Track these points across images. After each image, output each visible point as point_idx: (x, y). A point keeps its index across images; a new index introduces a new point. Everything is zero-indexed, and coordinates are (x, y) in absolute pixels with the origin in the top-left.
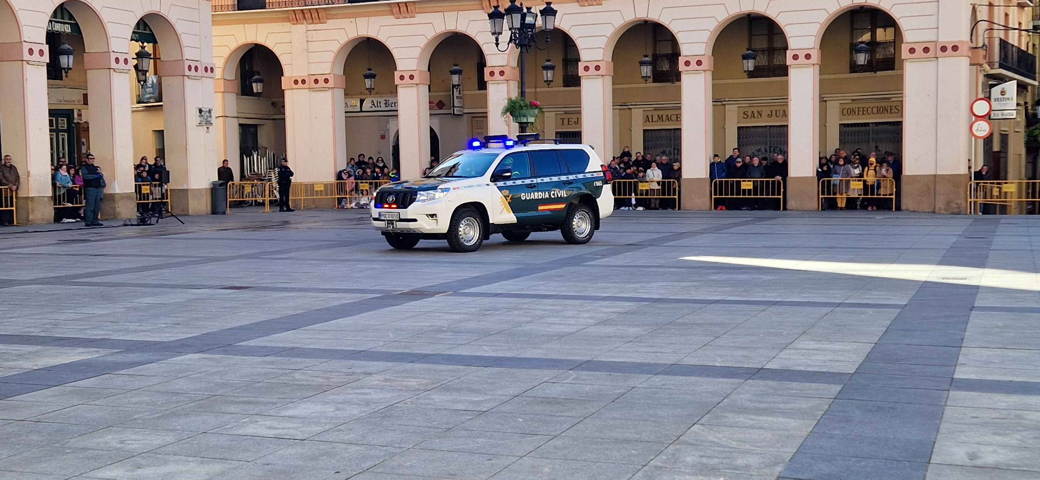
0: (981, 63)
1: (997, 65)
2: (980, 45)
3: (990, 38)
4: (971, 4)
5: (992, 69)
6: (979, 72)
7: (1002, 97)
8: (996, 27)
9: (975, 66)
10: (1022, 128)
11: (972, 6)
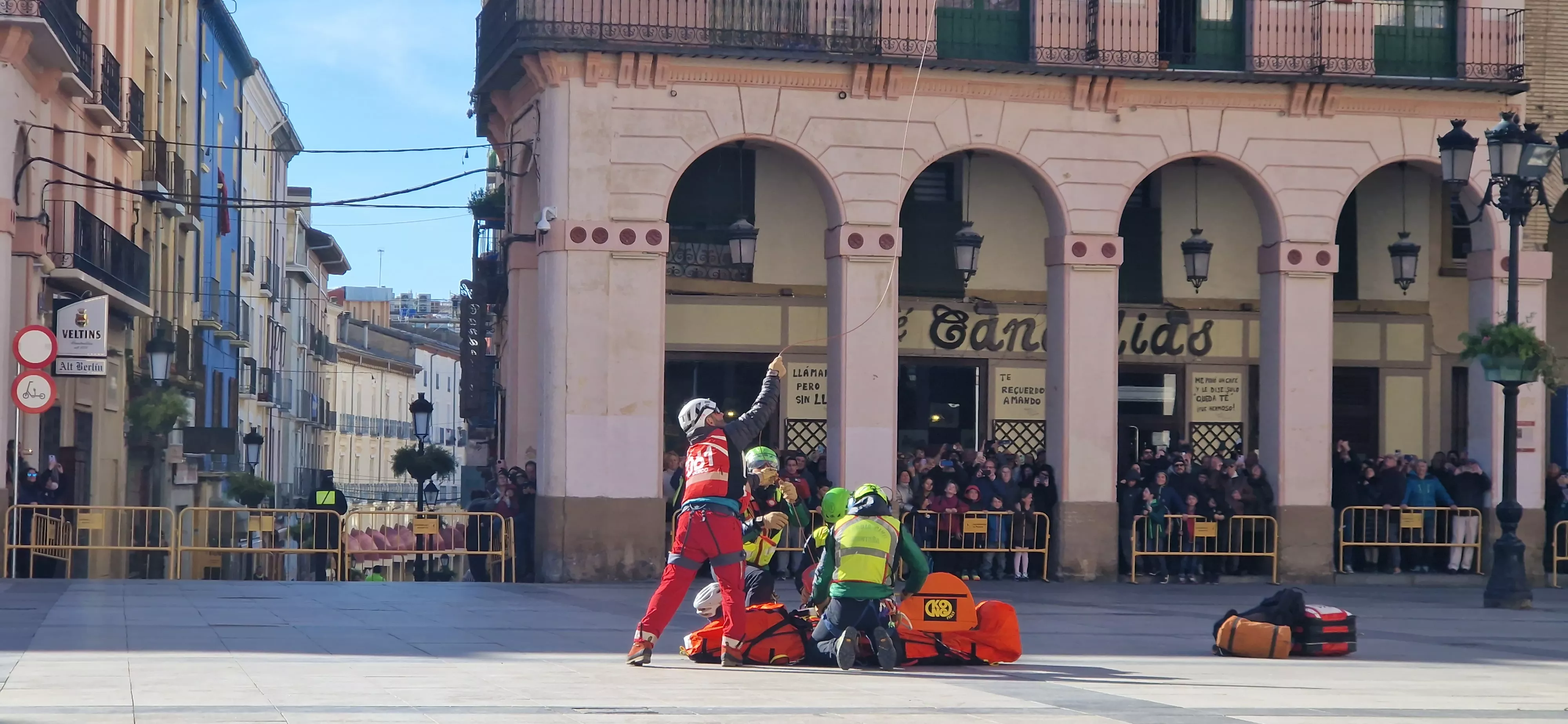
0: (36, 251)
1: (69, 261)
2: (35, 212)
3: (57, 202)
4: (16, 122)
5: (59, 267)
6: (31, 270)
7: (78, 328)
8: (68, 177)
9: (24, 258)
10: (119, 404)
11: (18, 126)
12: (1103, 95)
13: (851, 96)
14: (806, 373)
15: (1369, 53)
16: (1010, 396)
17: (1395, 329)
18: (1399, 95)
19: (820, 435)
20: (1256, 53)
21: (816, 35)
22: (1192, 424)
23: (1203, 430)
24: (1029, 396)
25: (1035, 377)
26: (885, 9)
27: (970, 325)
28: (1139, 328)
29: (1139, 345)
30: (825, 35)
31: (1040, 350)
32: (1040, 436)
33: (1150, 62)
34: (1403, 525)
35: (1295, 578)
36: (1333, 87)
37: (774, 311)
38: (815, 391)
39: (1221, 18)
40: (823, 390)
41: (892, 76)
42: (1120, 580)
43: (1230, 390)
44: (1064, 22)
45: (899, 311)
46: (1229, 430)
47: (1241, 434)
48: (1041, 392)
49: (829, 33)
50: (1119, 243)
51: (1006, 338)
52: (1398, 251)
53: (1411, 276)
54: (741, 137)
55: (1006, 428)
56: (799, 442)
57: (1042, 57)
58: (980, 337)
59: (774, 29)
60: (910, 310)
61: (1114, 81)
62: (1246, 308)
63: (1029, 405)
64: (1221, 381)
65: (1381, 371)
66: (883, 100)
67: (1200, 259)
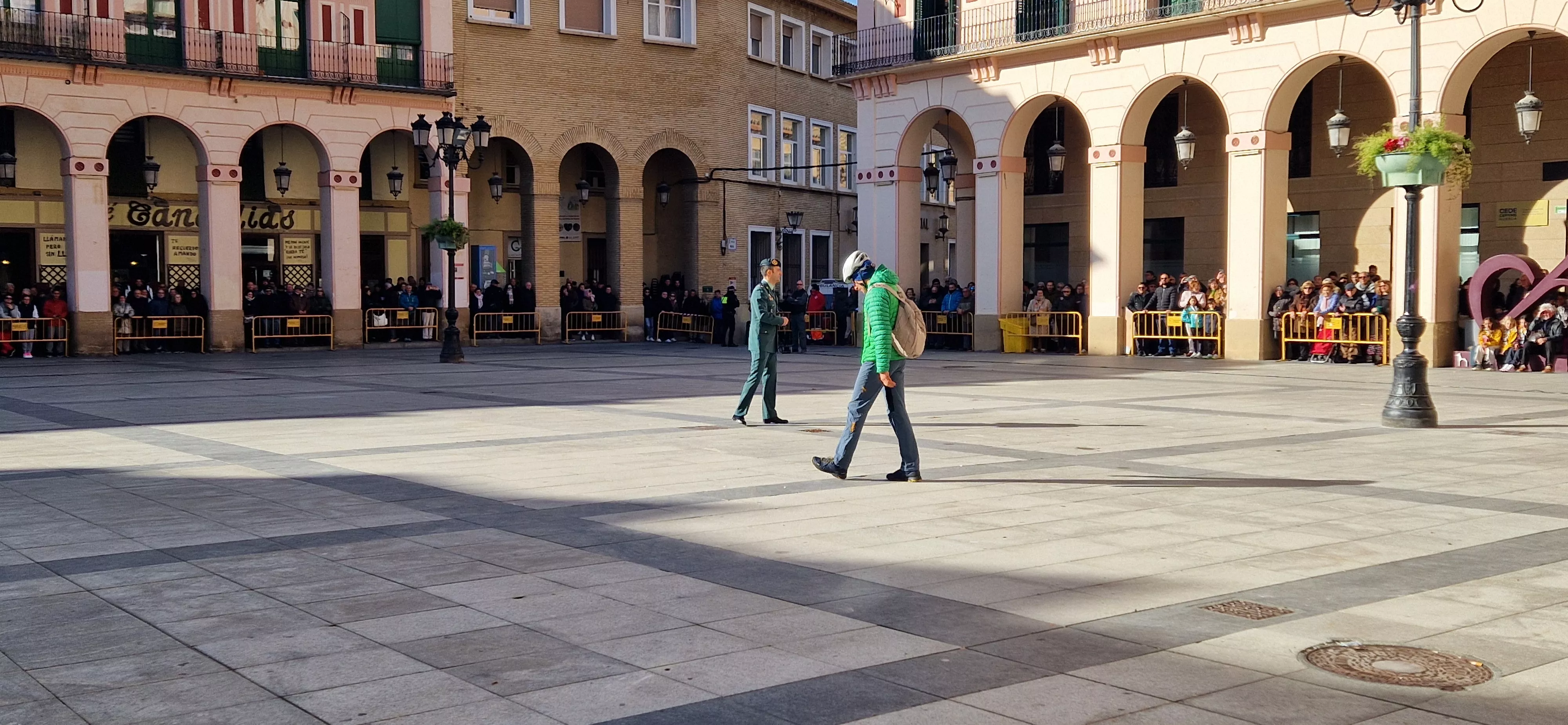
12: (227, 87)
13: (74, 83)
14: (52, 239)
15: (374, 73)
16: (178, 251)
17: (392, 215)
18: (390, 95)
19: (62, 274)
20: (313, 69)
21: (50, 46)
22: (284, 266)
23: (290, 268)
24: (189, 251)
25: (192, 241)
26: (93, 34)
27: (152, 212)
28: (252, 214)
29: (252, 223)
30: (55, 47)
31: (195, 226)
32: (197, 273)
33: (253, 71)
34: (399, 317)
35: (342, 347)
36: (355, 89)
37: (30, 204)
38: (59, 249)
39: (293, 48)
40: (63, 249)
41: (99, 72)
42: (246, 351)
43: (305, 247)
44: (203, 46)
45: (108, 204)
46: (305, 268)
47: (311, 271)
48: (196, 248)
49: (58, 45)
50: (239, 170)
51: (174, 219)
52: (393, 177)
53: (399, 190)
54: (5, 104)
55: (176, 268)
56: (49, 278)
57: (190, 65)
58: (158, 219)
59: (22, 41)
60: (115, 204)
61: (234, 80)
62: (312, 204)
63: (189, 256)
64: (300, 242)
65: (385, 237)
66: (94, 86)
67: (284, 179)
